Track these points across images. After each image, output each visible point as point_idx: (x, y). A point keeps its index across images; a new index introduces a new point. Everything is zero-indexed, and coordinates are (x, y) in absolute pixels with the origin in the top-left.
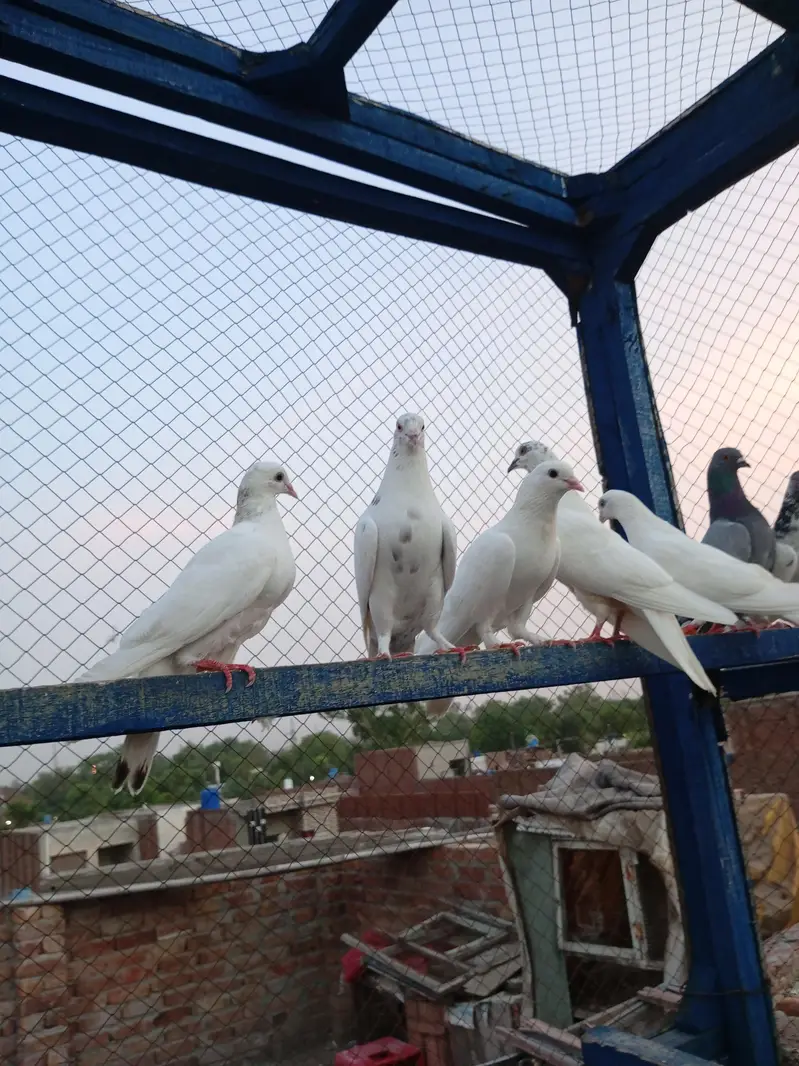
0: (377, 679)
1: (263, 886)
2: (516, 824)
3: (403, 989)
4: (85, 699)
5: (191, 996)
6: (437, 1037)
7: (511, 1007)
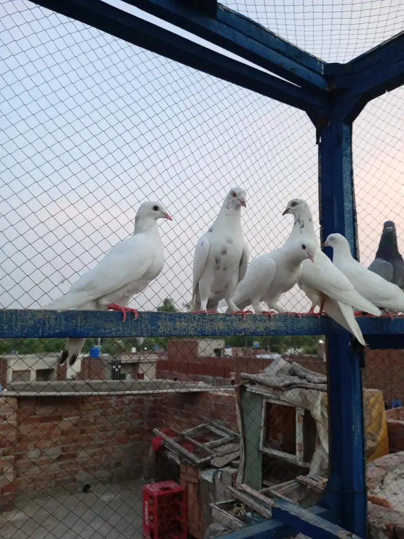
0: (199, 323)
1: (117, 400)
2: (246, 387)
3: (180, 459)
4: (49, 318)
5: (76, 449)
6: (194, 484)
7: (232, 474)
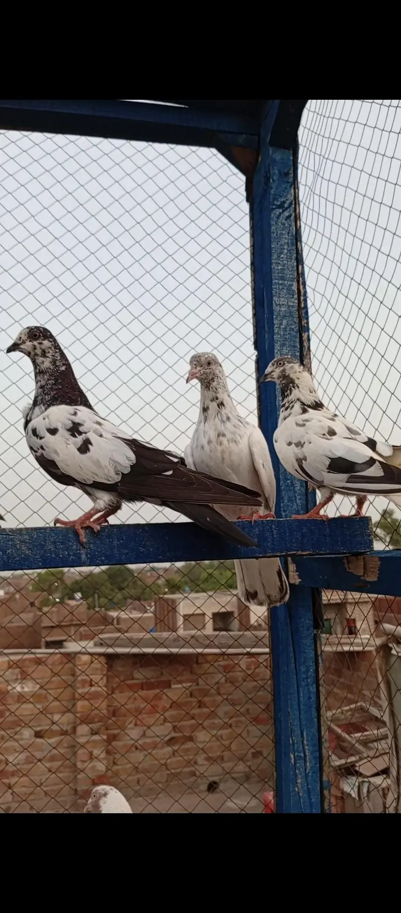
1: (249, 660)
2: (391, 649)
5: (194, 728)
6: (337, 798)
